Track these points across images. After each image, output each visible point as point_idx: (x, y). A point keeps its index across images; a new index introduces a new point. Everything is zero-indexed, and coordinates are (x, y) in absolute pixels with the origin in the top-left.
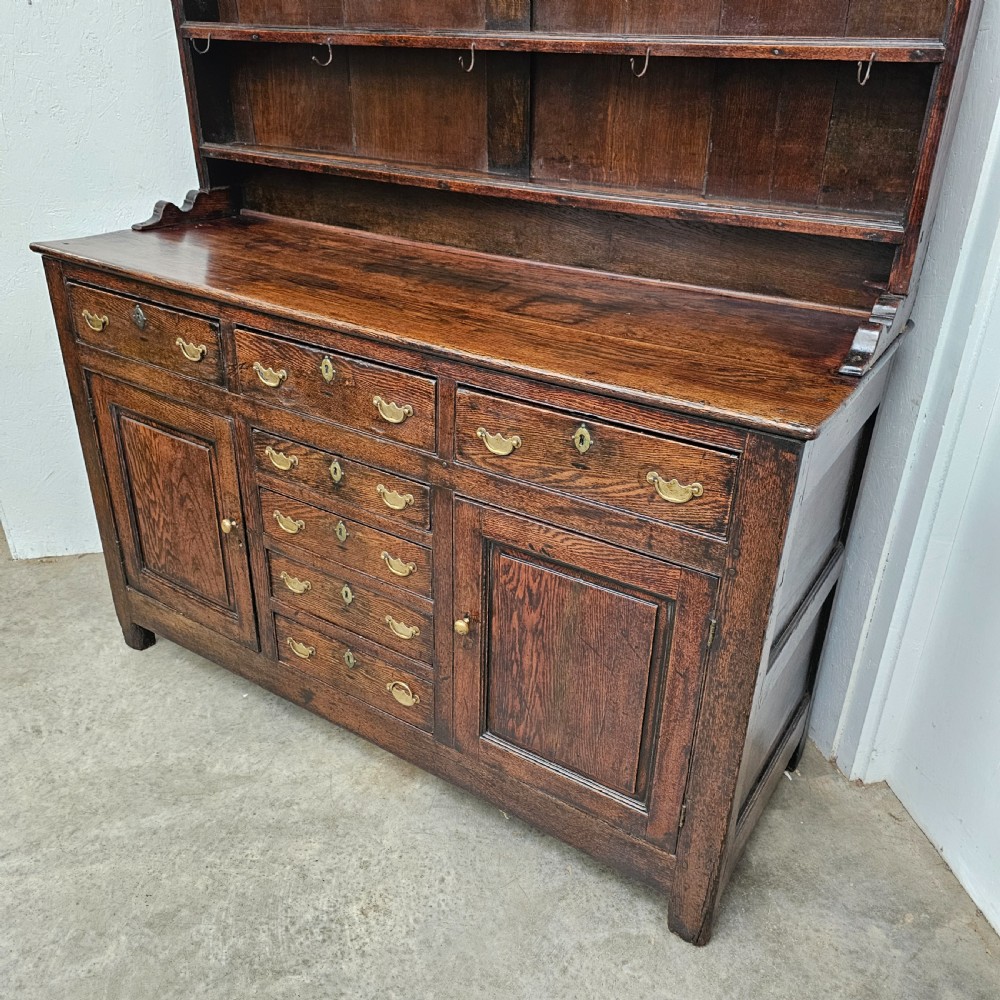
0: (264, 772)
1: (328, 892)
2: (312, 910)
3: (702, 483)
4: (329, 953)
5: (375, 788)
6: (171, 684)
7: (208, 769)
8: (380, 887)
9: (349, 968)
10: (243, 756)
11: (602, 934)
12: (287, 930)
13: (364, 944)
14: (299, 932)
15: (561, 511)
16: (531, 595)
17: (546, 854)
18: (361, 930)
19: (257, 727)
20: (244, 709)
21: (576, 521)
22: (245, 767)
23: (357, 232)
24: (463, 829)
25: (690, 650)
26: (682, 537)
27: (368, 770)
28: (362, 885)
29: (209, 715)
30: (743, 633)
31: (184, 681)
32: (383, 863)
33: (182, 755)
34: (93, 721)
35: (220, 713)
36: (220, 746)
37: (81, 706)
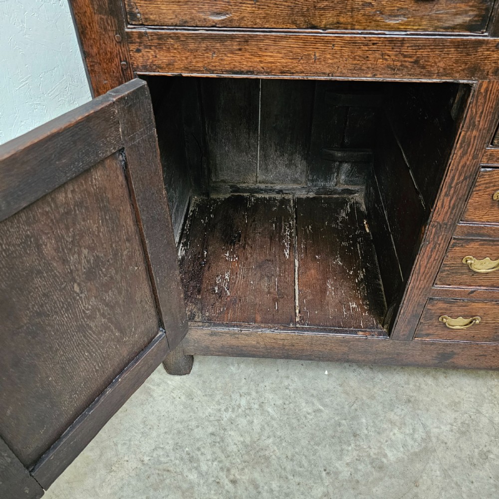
0: (429, 437)
6: (254, 394)
7: (385, 460)
19: (372, 397)
20: (341, 385)
22: (410, 442)
31: (262, 385)
33: (347, 459)
34: (228, 470)
35: (327, 400)
36: (366, 432)
37: (198, 460)
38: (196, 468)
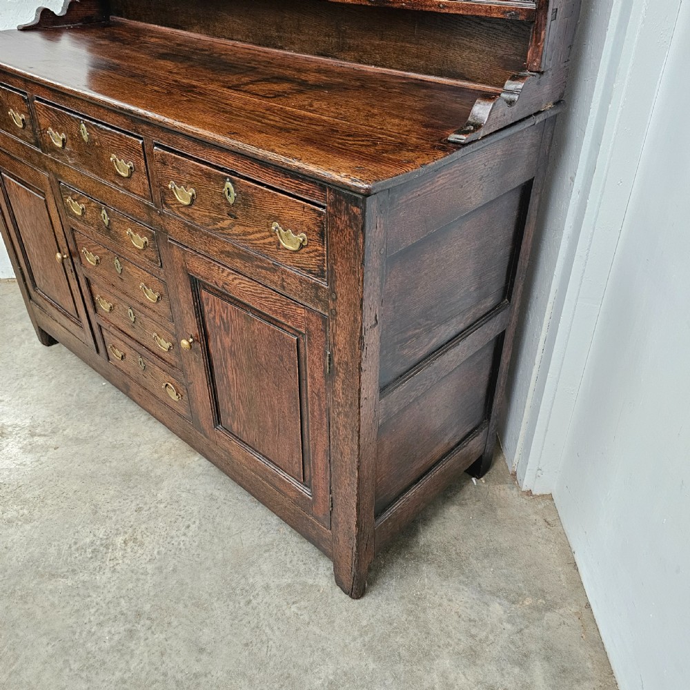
1: (107, 525)
2: (92, 536)
3: (306, 233)
4: (92, 567)
5: (167, 457)
6: (59, 371)
8: (143, 526)
9: (100, 579)
10: (87, 425)
11: (287, 580)
12: (70, 547)
13: (117, 564)
14: (77, 549)
15: (228, 254)
16: (224, 322)
17: (269, 518)
18: (119, 554)
19: (104, 406)
20: (100, 393)
21: (238, 264)
23: (179, 31)
24: (217, 493)
25: (318, 375)
26: (301, 281)
27: (167, 444)
28: (132, 523)
29: (75, 395)
30: (347, 363)
32: (152, 510)
33: (48, 420)
35: (83, 394)
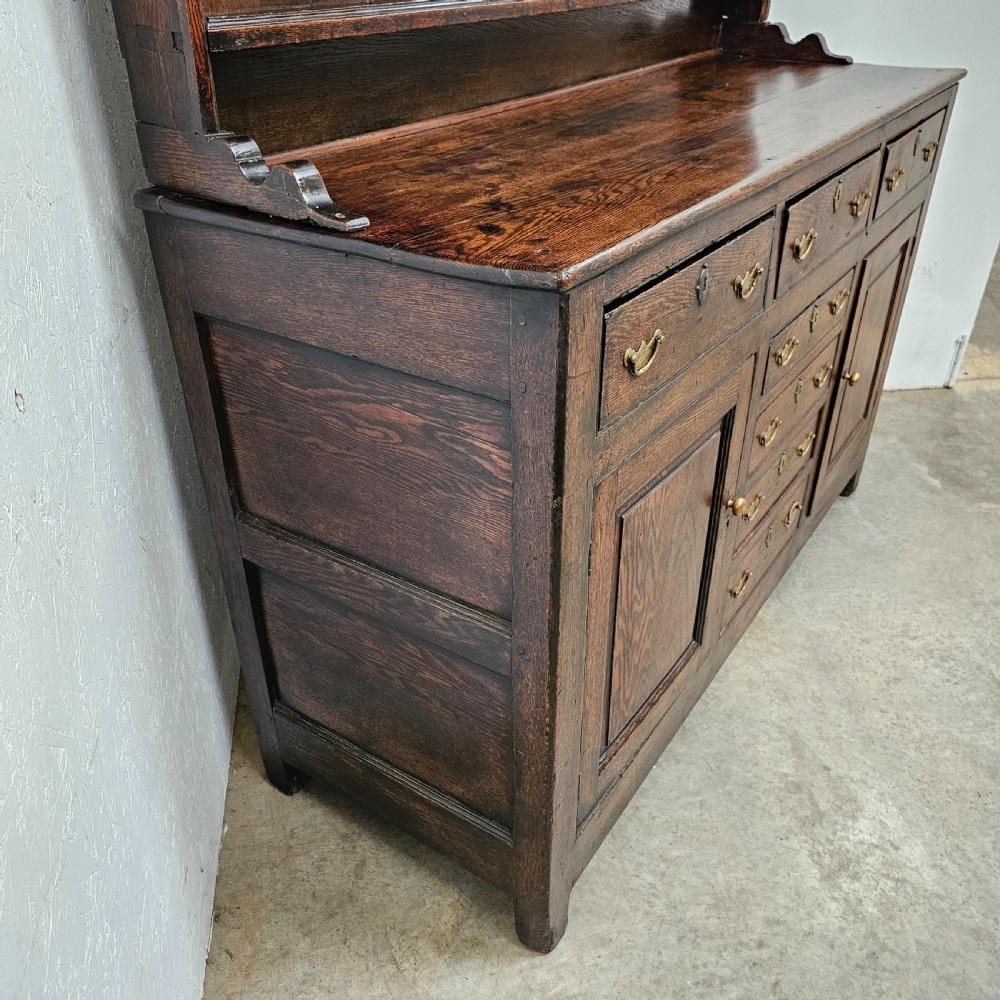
0: (779, 726)
1: (905, 662)
2: (928, 670)
4: (962, 656)
6: (641, 859)
7: (790, 779)
8: (883, 631)
9: (968, 644)
10: (760, 748)
12: (957, 683)
13: (942, 636)
14: (954, 676)
18: (931, 639)
22: (778, 745)
28: (887, 641)
29: (699, 798)
31: (633, 844)
33: (776, 810)
34: (741, 943)
35: (691, 787)
36: (750, 775)
37: (712, 975)
38: (723, 983)
